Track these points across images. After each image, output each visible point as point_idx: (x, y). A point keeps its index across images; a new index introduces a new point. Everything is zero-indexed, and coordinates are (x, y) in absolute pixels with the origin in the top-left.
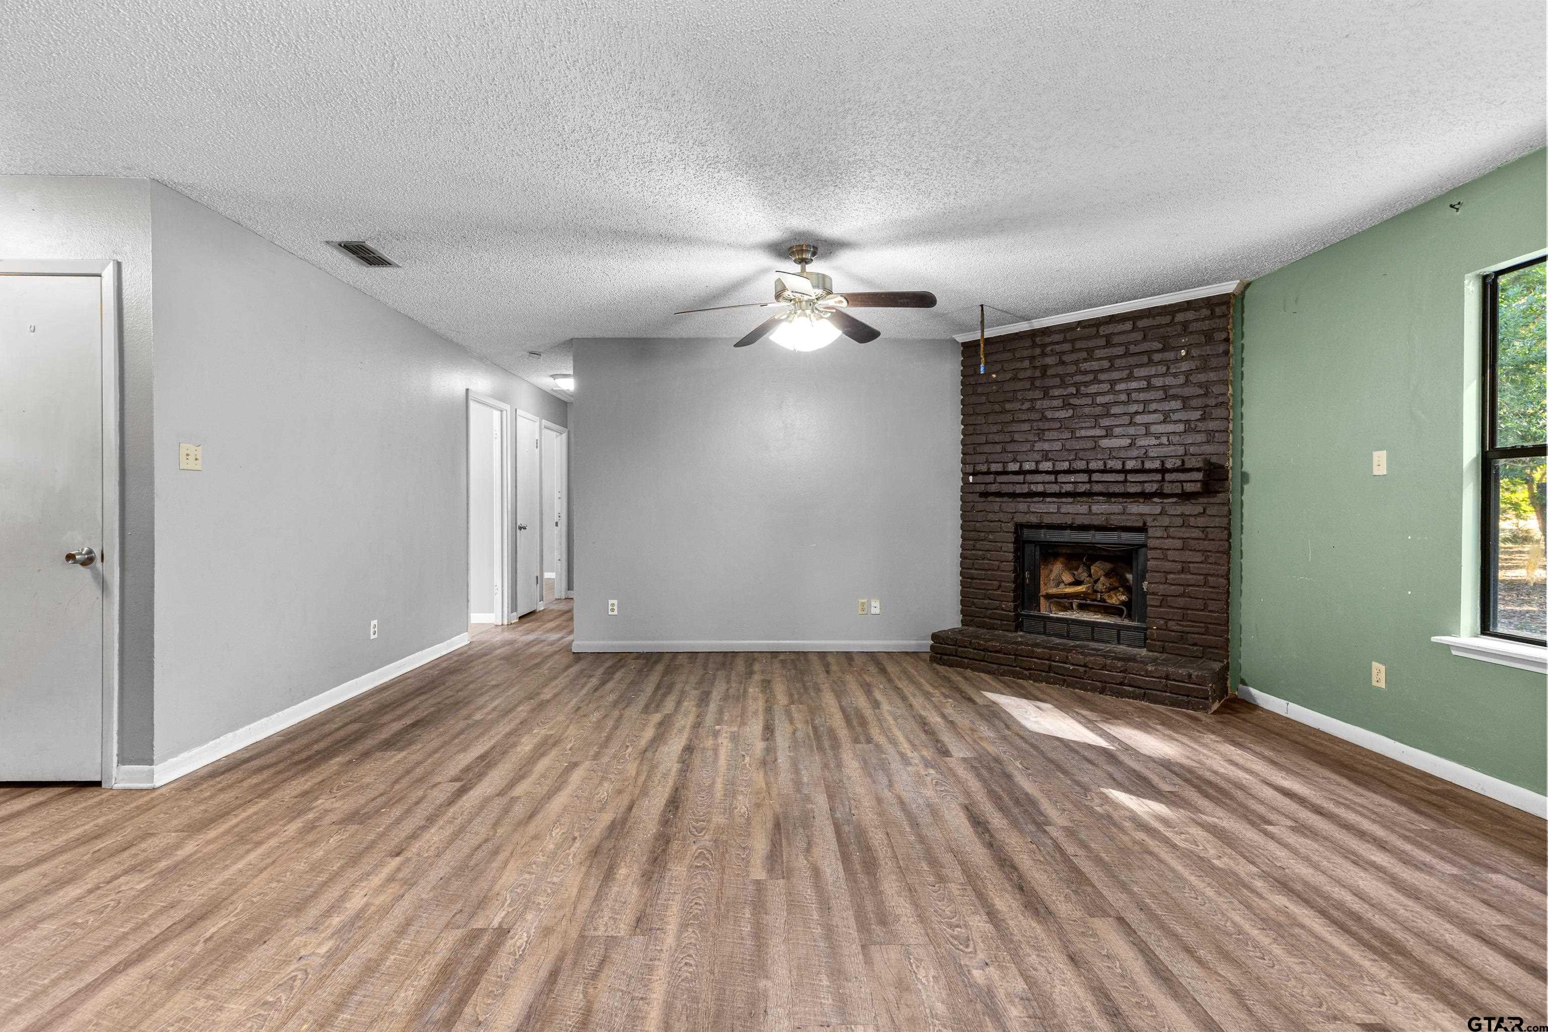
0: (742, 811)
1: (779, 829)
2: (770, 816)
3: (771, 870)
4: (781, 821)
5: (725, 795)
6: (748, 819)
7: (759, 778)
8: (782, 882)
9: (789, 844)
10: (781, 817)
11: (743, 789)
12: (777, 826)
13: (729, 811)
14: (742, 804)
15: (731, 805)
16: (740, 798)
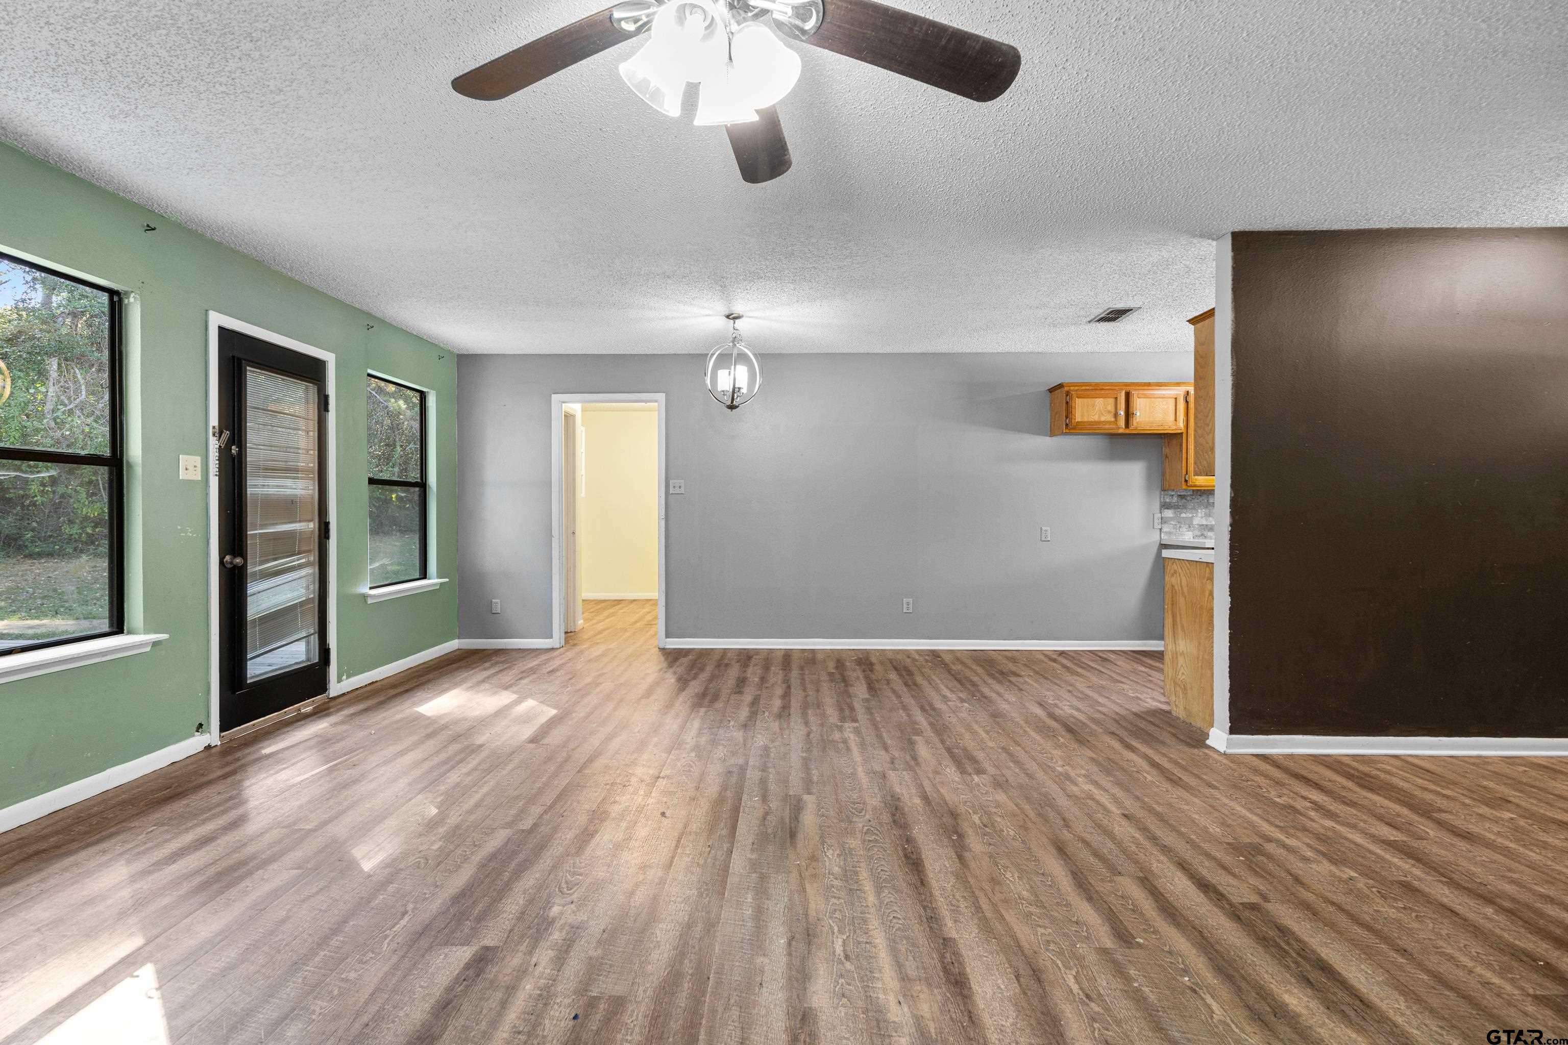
0: (831, 852)
1: (791, 831)
2: (800, 845)
3: (800, 800)
4: (788, 840)
5: (856, 873)
6: (823, 843)
7: (816, 903)
8: (791, 793)
9: (782, 819)
10: (788, 844)
11: (836, 883)
12: (793, 835)
13: (846, 853)
14: (832, 861)
15: (845, 860)
16: (836, 870)
